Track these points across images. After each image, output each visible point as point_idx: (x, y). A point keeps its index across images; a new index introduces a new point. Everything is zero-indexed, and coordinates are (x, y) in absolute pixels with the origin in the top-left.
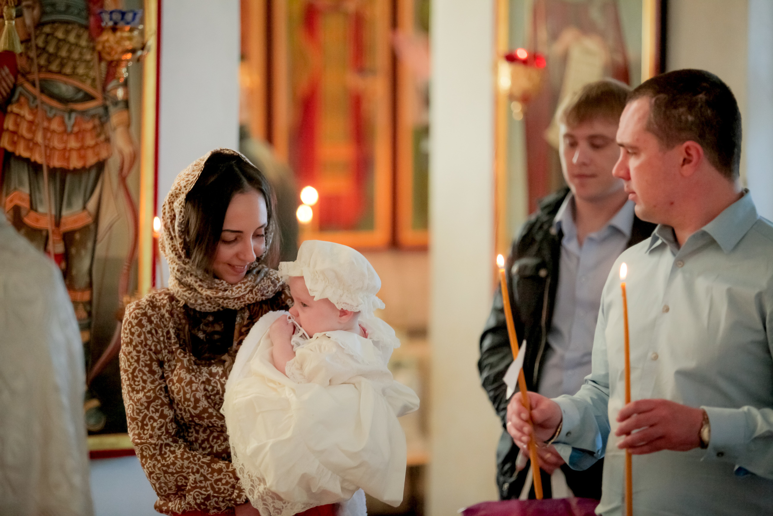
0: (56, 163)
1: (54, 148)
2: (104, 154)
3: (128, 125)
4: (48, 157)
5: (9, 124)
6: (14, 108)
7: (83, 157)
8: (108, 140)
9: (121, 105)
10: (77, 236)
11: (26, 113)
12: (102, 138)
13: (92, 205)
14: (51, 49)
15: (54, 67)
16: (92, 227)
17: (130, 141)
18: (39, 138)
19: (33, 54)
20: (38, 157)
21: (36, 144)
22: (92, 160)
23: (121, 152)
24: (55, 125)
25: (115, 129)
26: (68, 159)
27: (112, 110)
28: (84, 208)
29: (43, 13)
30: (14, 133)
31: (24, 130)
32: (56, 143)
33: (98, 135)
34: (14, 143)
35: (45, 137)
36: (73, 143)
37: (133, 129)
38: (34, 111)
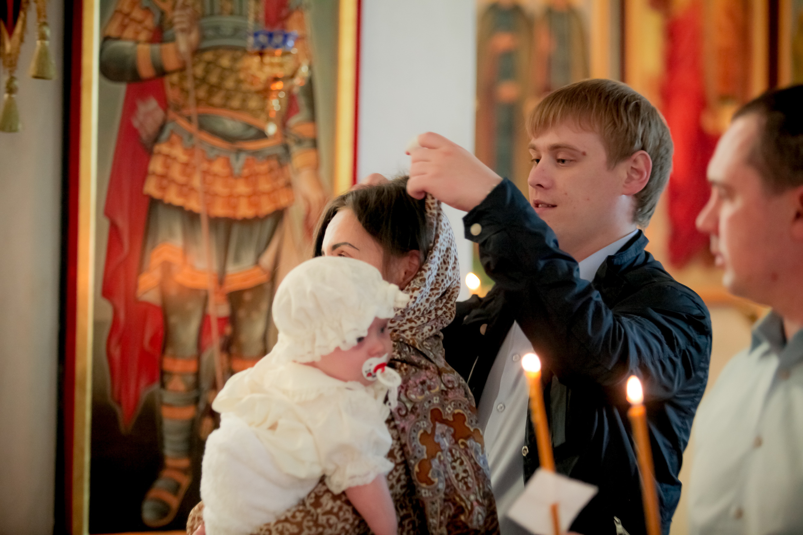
0: (220, 211)
1: (215, 195)
2: (283, 201)
3: (316, 167)
4: (209, 205)
5: (156, 165)
6: (163, 148)
7: (254, 205)
8: (289, 185)
9: (308, 144)
10: (247, 297)
11: (178, 152)
12: (281, 182)
13: (267, 259)
14: (213, 79)
15: (217, 99)
16: (268, 286)
17: (319, 184)
18: (196, 182)
19: (189, 84)
20: (194, 205)
21: (192, 189)
22: (267, 207)
23: (307, 199)
24: (218, 167)
25: (298, 172)
26: (235, 207)
27: (295, 149)
28: (257, 263)
29: (203, 38)
30: (163, 176)
31: (176, 173)
32: (219, 188)
33: (276, 179)
34: (163, 189)
35: (204, 181)
36: (242, 188)
37: (324, 172)
38: (190, 151)
